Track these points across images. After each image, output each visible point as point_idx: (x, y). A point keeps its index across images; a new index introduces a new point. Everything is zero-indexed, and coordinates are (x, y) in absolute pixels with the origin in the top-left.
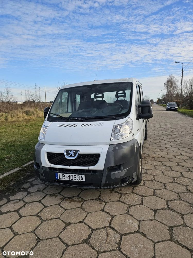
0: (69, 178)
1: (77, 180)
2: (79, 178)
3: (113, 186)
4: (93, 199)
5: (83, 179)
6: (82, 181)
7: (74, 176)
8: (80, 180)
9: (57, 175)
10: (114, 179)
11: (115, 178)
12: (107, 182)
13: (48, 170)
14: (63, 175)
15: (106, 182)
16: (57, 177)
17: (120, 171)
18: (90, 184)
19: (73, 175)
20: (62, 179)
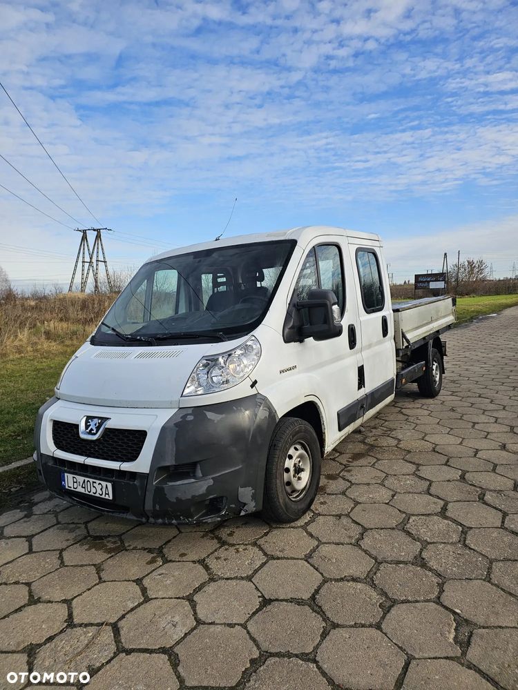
0: (85, 488)
1: (97, 495)
2: (101, 489)
3: (177, 518)
4: (145, 549)
5: (108, 494)
6: (107, 497)
7: (93, 482)
8: (103, 496)
9: (64, 476)
10: (175, 501)
11: (177, 498)
12: (157, 507)
13: (51, 463)
14: (74, 477)
15: (154, 506)
16: (64, 481)
17: (193, 480)
18: (125, 509)
19: (91, 480)
20: (72, 489)
